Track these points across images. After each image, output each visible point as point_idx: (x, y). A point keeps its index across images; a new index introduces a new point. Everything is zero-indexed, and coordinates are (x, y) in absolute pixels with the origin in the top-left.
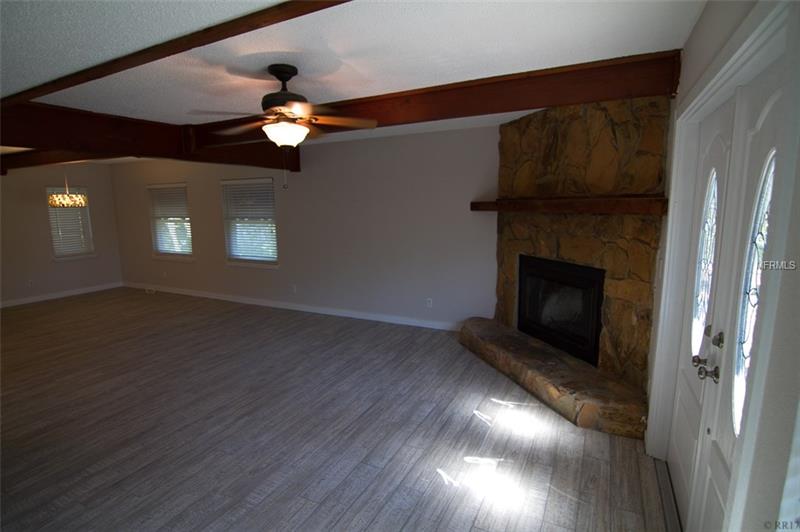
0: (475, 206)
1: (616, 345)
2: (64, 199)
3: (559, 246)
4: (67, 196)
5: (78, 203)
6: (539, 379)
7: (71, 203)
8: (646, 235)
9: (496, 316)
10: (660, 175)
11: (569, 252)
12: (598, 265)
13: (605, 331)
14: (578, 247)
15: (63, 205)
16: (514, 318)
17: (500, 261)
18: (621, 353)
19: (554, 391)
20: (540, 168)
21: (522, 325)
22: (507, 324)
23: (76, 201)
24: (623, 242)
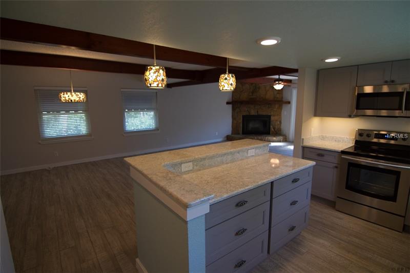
0: (228, 103)
1: (274, 129)
2: (72, 96)
3: (258, 112)
4: (73, 93)
5: (81, 99)
6: (270, 138)
7: (77, 99)
8: (280, 108)
9: (232, 134)
10: (282, 98)
11: (261, 113)
12: (269, 114)
13: (271, 127)
14: (264, 112)
15: (71, 100)
16: (241, 132)
17: (234, 118)
18: (276, 130)
19: (274, 138)
20: (251, 94)
21: (243, 133)
22: (239, 134)
23: (80, 98)
24: (275, 109)
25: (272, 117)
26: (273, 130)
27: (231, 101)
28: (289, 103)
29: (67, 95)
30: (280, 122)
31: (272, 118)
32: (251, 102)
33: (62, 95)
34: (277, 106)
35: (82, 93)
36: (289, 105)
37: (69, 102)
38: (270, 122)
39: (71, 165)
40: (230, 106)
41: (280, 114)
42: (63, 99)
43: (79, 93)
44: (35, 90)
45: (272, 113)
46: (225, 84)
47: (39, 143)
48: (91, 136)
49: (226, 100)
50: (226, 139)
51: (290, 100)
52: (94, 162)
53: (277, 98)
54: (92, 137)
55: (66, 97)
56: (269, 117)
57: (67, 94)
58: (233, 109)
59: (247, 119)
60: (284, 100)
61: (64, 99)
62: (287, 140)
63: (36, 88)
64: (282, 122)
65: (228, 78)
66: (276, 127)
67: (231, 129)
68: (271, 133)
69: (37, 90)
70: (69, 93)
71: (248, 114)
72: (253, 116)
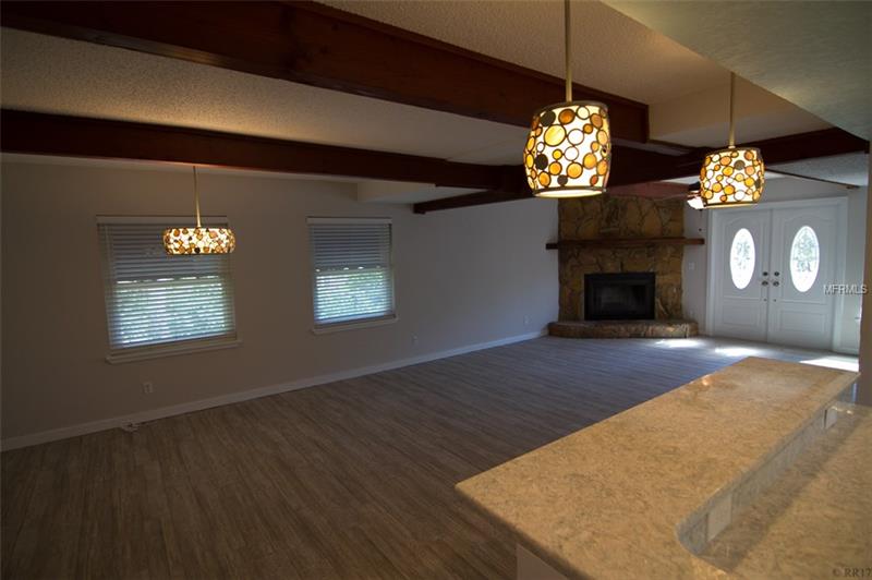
0: (549, 246)
1: (665, 305)
2: (200, 237)
3: (622, 265)
4: (203, 231)
5: (223, 245)
6: (659, 329)
7: (213, 246)
8: (678, 254)
9: (561, 318)
10: (683, 230)
11: (631, 268)
12: (651, 270)
13: (657, 300)
14: (638, 264)
15: (197, 250)
16: (582, 313)
17: (563, 281)
18: (669, 307)
19: (671, 329)
20: (603, 223)
21: (588, 317)
22: (576, 319)
23: (220, 242)
24: (665, 259)
25: (657, 277)
26: (662, 308)
27: (556, 241)
28: (702, 241)
29: (187, 237)
30: (679, 288)
31: (659, 280)
32: (606, 241)
33: (172, 235)
34: (670, 250)
35: (225, 230)
36: (703, 247)
37: (190, 254)
38: (653, 289)
39: (186, 414)
40: (555, 253)
41: (677, 271)
42: (173, 246)
43: (217, 230)
44: (98, 225)
45: (658, 268)
46: (735, 183)
47: (107, 362)
48: (236, 337)
49: (546, 240)
50: (546, 332)
51: (702, 235)
52: (242, 403)
53: (670, 231)
54: (239, 341)
55: (181, 240)
56: (652, 277)
57: (185, 233)
58: (563, 261)
59: (594, 282)
60: (687, 235)
61: (177, 246)
62: (701, 332)
63: (101, 220)
64: (683, 288)
65: (748, 163)
66: (670, 301)
67: (557, 307)
68: (657, 315)
69: (103, 225)
70: (191, 231)
71: (598, 271)
72: (612, 274)
